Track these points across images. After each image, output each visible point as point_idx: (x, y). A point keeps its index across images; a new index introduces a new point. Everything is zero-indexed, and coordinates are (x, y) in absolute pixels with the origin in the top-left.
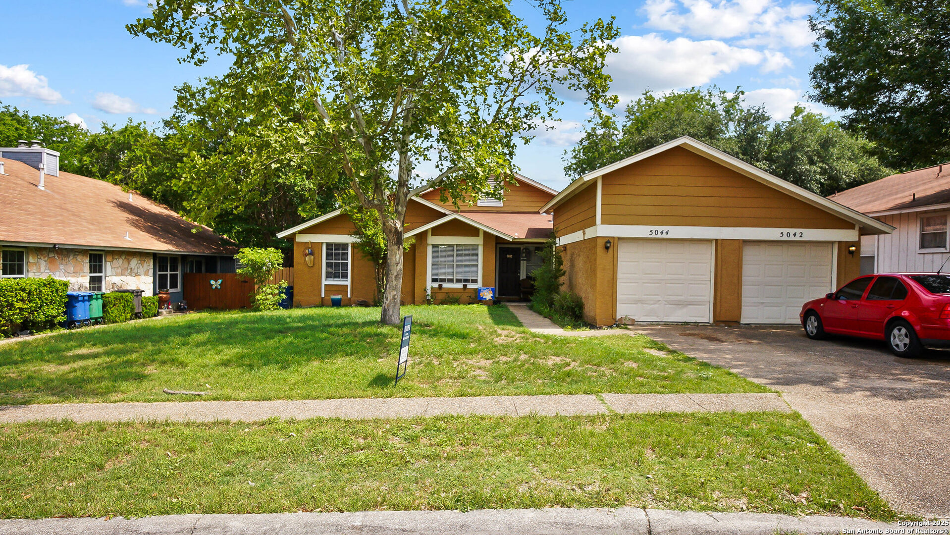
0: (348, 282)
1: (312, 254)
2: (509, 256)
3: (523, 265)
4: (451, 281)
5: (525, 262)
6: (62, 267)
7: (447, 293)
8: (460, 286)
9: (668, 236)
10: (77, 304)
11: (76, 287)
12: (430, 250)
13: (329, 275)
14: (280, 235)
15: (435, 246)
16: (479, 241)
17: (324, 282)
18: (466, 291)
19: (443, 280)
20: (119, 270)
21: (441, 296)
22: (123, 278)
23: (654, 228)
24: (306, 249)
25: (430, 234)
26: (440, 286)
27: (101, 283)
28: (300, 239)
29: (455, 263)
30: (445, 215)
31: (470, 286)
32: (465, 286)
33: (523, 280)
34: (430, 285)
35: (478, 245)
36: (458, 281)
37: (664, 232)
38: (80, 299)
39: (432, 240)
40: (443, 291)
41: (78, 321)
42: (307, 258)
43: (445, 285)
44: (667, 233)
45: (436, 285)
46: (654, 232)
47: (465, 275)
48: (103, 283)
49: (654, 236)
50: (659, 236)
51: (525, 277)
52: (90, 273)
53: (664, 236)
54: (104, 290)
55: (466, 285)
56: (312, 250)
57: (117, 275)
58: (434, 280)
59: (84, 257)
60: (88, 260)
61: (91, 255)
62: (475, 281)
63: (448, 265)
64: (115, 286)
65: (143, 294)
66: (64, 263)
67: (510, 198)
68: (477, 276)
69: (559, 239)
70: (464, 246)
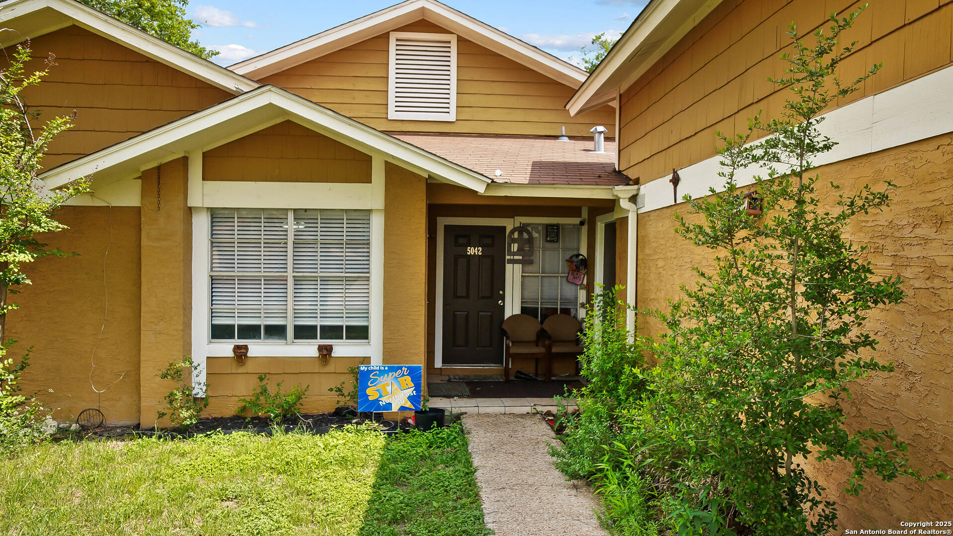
2: (471, 251)
3: (513, 273)
4: (276, 332)
5: (518, 267)
7: (262, 377)
8: (309, 349)
12: (201, 226)
15: (215, 215)
16: (367, 197)
18: (331, 368)
19: (250, 332)
21: (241, 388)
25: (196, 169)
26: (241, 353)
29: (290, 274)
30: (224, 96)
31: (343, 349)
32: (326, 352)
33: (513, 317)
35: (369, 211)
36: (304, 332)
39: (208, 194)
40: (249, 367)
43: (258, 348)
45: (225, 348)
51: (517, 311)
55: (329, 349)
58: (219, 332)
62: (360, 333)
63: (268, 280)
67: (468, 100)
68: (366, 314)
69: (676, 181)
70: (328, 216)
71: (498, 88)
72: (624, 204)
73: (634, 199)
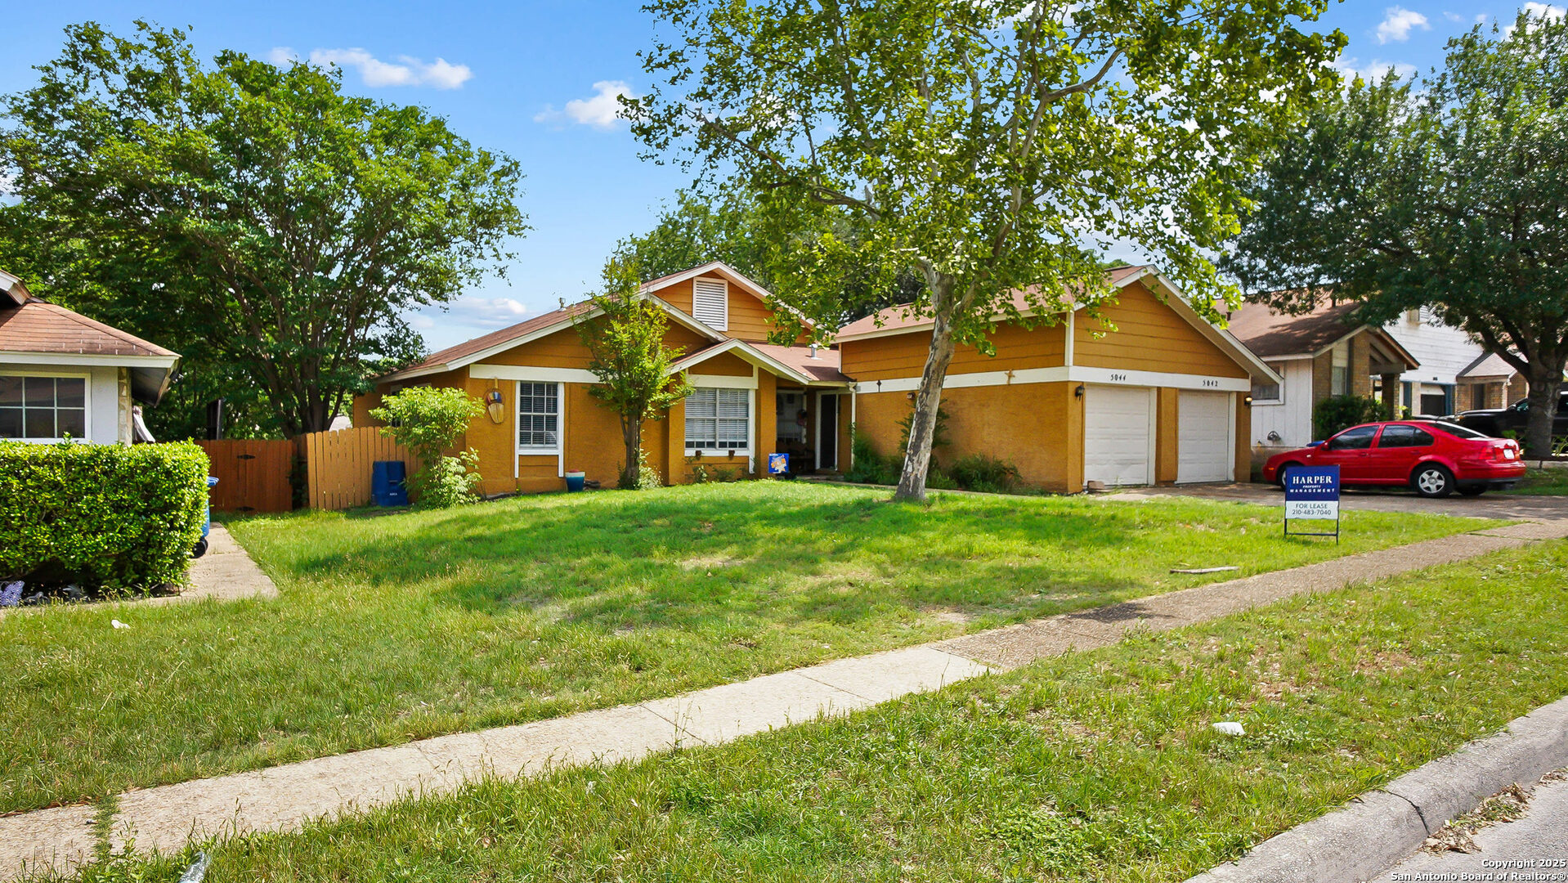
0: (559, 451)
1: (499, 401)
4: (711, 445)
7: (708, 465)
8: (724, 452)
13: (524, 439)
16: (751, 383)
17: (519, 451)
18: (734, 461)
19: (701, 445)
24: (489, 391)
26: (698, 453)
28: (479, 373)
29: (718, 418)
30: (717, 342)
31: (739, 452)
32: (732, 453)
35: (748, 390)
36: (723, 445)
39: (697, 381)
40: (701, 461)
42: (492, 408)
43: (707, 452)
45: (692, 452)
47: (730, 436)
49: (1114, 382)
56: (500, 392)
58: (688, 445)
62: (744, 445)
63: (708, 420)
67: (735, 319)
68: (746, 437)
69: (879, 384)
70: (734, 391)
71: (747, 313)
72: (851, 389)
73: (855, 388)
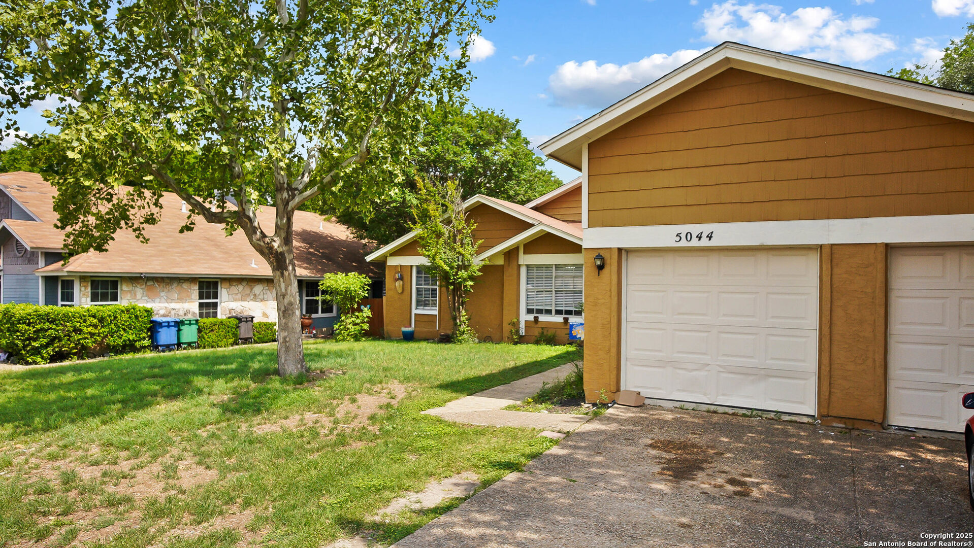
0: (436, 311)
1: (401, 278)
4: (549, 312)
6: (162, 294)
7: (543, 328)
8: (560, 319)
9: (714, 243)
10: (160, 330)
11: (181, 313)
12: (523, 271)
13: (419, 303)
14: (369, 258)
15: (528, 267)
17: (414, 311)
19: (540, 311)
20: (239, 296)
21: (536, 332)
22: (245, 304)
23: (684, 229)
24: (396, 273)
26: (536, 318)
27: (216, 309)
28: (392, 262)
29: (553, 290)
31: (572, 319)
32: (566, 320)
34: (525, 318)
36: (559, 312)
37: (704, 235)
38: (164, 324)
39: (525, 259)
40: (539, 325)
41: (161, 346)
42: (397, 284)
43: (543, 318)
44: (710, 237)
45: (531, 317)
46: (683, 236)
47: (566, 305)
48: (219, 308)
49: (684, 243)
50: (695, 243)
52: (200, 298)
53: (705, 242)
54: (219, 316)
56: (402, 273)
57: (235, 300)
58: (530, 311)
59: (192, 285)
60: (197, 287)
61: (200, 282)
62: (579, 313)
63: (546, 292)
64: (233, 311)
65: (255, 320)
66: (166, 290)
